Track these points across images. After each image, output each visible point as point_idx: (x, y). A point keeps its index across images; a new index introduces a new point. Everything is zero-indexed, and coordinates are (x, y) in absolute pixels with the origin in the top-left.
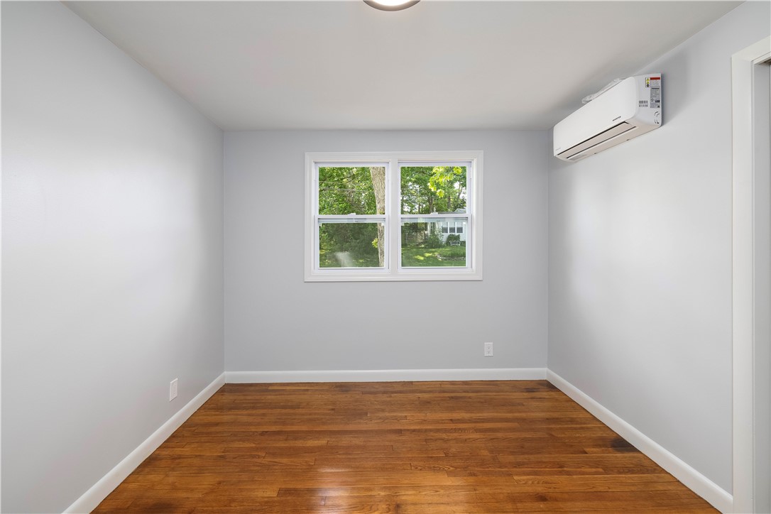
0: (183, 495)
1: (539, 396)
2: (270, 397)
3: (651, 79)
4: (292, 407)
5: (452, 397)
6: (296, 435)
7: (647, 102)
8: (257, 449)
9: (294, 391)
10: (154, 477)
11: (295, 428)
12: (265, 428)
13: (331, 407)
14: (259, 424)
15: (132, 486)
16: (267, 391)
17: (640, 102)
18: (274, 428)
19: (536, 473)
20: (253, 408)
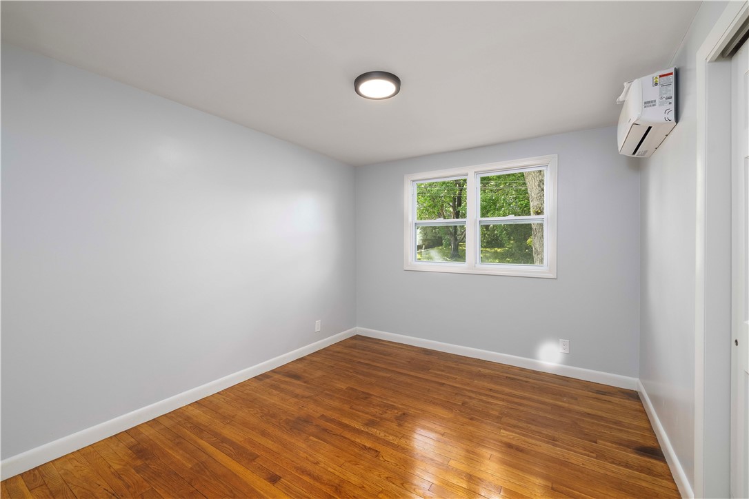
0: (307, 375)
1: (604, 399)
2: (376, 347)
3: (660, 76)
4: (385, 355)
5: (509, 378)
6: (375, 368)
7: (655, 101)
8: (351, 368)
9: (393, 347)
10: (300, 366)
11: (378, 365)
12: (362, 361)
13: (409, 360)
14: (360, 358)
15: (290, 366)
16: (378, 343)
17: (645, 103)
18: (366, 362)
19: (523, 435)
20: (363, 350)
